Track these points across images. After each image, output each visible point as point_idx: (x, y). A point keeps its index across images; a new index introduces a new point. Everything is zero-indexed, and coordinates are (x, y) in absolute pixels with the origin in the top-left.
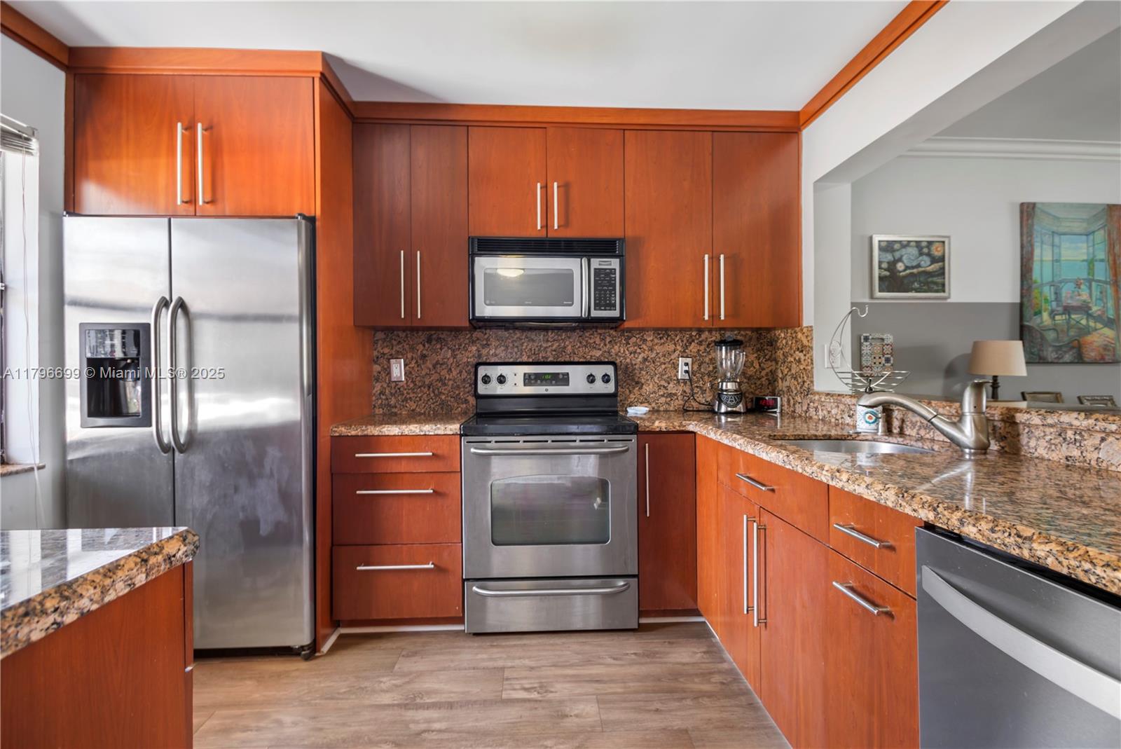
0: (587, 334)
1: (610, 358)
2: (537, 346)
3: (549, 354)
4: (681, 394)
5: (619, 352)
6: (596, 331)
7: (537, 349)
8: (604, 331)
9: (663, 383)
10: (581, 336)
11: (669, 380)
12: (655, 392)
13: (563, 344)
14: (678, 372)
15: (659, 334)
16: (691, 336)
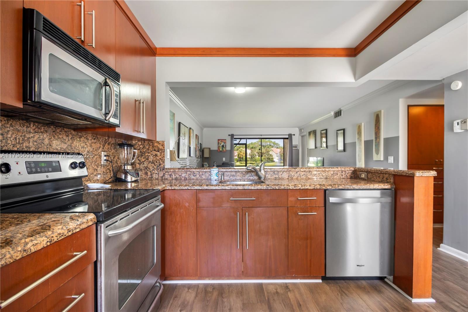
0: (58, 131)
1: (71, 150)
2: (21, 136)
3: (31, 144)
4: (103, 174)
5: (76, 146)
6: (64, 130)
7: (21, 139)
8: (68, 129)
9: (96, 167)
10: (54, 132)
11: (98, 165)
12: (92, 174)
13: (42, 137)
14: (101, 160)
15: (94, 136)
16: (106, 140)
